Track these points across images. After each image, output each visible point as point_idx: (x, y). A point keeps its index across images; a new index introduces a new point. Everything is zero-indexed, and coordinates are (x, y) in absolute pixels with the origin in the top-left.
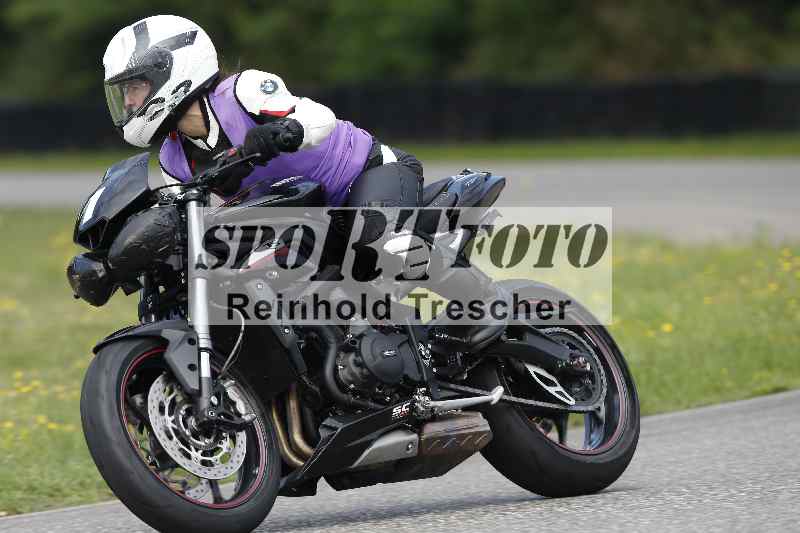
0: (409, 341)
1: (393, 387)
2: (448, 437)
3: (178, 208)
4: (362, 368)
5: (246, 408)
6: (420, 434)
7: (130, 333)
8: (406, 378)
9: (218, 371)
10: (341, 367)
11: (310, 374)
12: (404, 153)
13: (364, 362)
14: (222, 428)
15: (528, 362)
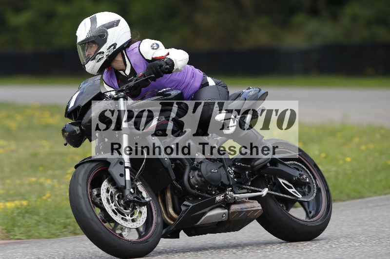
0: (224, 166)
1: (216, 187)
2: (242, 212)
4: (201, 178)
5: (147, 195)
6: (228, 210)
8: (222, 182)
9: (133, 178)
10: (191, 177)
11: (177, 180)
12: (218, 81)
13: (202, 175)
14: (135, 204)
15: (279, 177)
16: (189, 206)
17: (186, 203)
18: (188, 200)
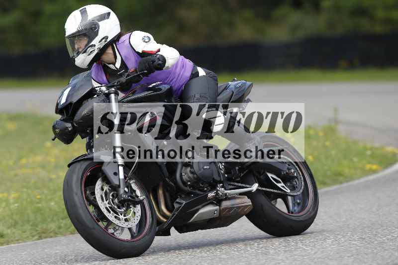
0: (214, 162)
1: (208, 183)
2: (233, 208)
3: (106, 97)
4: (194, 175)
5: (141, 194)
6: (220, 207)
8: (214, 179)
9: (127, 176)
10: (184, 174)
11: (169, 178)
12: (209, 71)
13: (194, 171)
14: (129, 203)
15: (267, 172)
16: (181, 203)
17: (178, 200)
18: (181, 197)
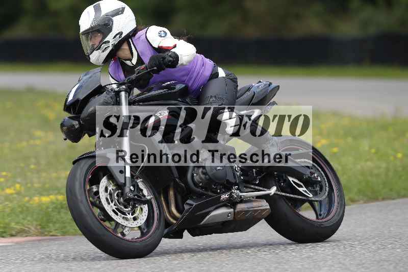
3: (116, 95)
4: (206, 175)
5: (148, 193)
6: (234, 209)
7: (91, 155)
8: (228, 181)
10: (195, 175)
13: (206, 173)
14: (135, 202)
15: (289, 176)
16: (192, 205)
17: (189, 201)
18: (192, 199)
